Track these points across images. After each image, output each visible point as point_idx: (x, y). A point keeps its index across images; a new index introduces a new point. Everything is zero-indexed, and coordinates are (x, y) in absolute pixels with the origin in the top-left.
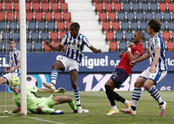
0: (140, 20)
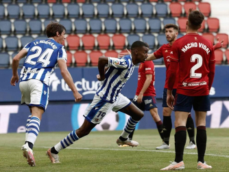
0: (13, 17)
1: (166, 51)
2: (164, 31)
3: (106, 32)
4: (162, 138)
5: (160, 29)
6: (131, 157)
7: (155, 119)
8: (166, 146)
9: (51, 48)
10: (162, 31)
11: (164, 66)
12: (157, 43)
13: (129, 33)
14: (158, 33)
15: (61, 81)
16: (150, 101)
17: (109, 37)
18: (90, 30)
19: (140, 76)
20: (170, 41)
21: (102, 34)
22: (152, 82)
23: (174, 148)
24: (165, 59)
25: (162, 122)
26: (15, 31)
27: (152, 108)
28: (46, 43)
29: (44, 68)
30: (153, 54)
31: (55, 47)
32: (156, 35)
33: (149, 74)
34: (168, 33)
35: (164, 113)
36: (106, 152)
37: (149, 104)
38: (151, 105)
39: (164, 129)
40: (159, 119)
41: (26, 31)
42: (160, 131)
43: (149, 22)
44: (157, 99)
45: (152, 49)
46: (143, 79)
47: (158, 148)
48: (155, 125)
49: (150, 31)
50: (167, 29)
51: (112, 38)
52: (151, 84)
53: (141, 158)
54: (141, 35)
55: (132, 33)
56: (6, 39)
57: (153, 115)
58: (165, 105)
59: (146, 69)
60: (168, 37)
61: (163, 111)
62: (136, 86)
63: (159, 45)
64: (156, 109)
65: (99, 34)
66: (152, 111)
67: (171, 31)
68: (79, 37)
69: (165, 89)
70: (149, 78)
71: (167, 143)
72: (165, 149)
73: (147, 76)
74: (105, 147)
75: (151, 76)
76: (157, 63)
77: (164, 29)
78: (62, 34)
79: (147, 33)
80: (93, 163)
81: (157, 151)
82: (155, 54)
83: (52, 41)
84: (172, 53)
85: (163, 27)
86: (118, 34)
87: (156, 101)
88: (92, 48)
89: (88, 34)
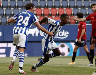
1: (92, 17)
2: (91, 7)
3: (62, 7)
4: (89, 60)
5: (89, 6)
6: (74, 70)
7: (86, 51)
8: (91, 64)
9: (28, 16)
10: (90, 7)
11: (91, 24)
12: (87, 13)
13: (74, 8)
14: (88, 8)
15: (40, 31)
16: (84, 42)
17: (64, 10)
18: (55, 6)
19: (79, 29)
20: (94, 12)
21: (61, 8)
22: (85, 32)
23: (95, 65)
24: (92, 21)
25: (90, 53)
26: (18, 6)
27: (85, 45)
28: (25, 13)
29: (26, 27)
30: (85, 18)
31: (30, 15)
32: (87, 9)
33: (83, 28)
34: (93, 8)
35: (91, 48)
36: (62, 67)
37: (83, 43)
38: (84, 44)
39: (91, 56)
40: (88, 51)
41: (23, 6)
42: (88, 57)
43: (83, 2)
44: (87, 41)
45: (85, 16)
46: (81, 31)
47: (87, 65)
48: (86, 54)
49: (84, 7)
50: (93, 6)
51: (66, 10)
52: (85, 34)
53: (79, 70)
54: (80, 9)
55: (75, 8)
56: (13, 10)
57: (85, 49)
58: (91, 44)
59: (82, 26)
60: (93, 10)
61: (90, 47)
62: (77, 34)
63: (88, 14)
64: (87, 46)
65: (59, 8)
66: (85, 47)
67: (94, 7)
68: (49, 10)
69: (91, 36)
70: (84, 30)
71: (92, 63)
72: (91, 66)
73: (83, 29)
74: (61, 65)
75: (85, 29)
76: (87, 23)
77: (91, 6)
78: (34, 8)
79: (83, 8)
80: (55, 72)
81: (87, 67)
82: (86, 18)
83: (28, 12)
84: (94, 18)
85: (90, 5)
86: (68, 8)
87: (87, 42)
88: (55, 15)
89: (53, 8)
